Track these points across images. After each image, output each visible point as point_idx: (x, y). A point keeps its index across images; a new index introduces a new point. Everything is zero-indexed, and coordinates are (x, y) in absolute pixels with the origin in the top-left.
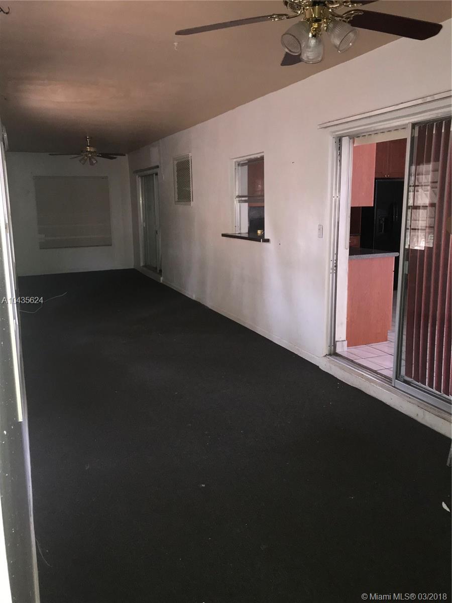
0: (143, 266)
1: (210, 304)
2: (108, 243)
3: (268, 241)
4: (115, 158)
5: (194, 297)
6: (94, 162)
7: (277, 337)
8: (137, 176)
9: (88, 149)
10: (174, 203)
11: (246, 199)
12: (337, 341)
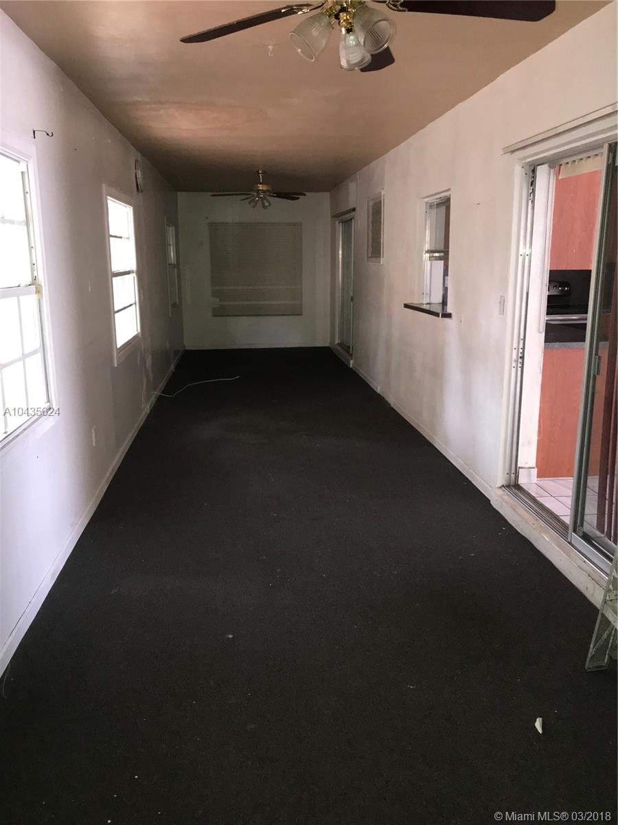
0: (338, 344)
1: (392, 400)
2: (296, 312)
3: (449, 316)
4: (298, 198)
5: (379, 390)
6: (267, 204)
7: (453, 454)
8: (337, 222)
9: (261, 187)
10: (366, 260)
11: (442, 254)
12: (519, 468)
